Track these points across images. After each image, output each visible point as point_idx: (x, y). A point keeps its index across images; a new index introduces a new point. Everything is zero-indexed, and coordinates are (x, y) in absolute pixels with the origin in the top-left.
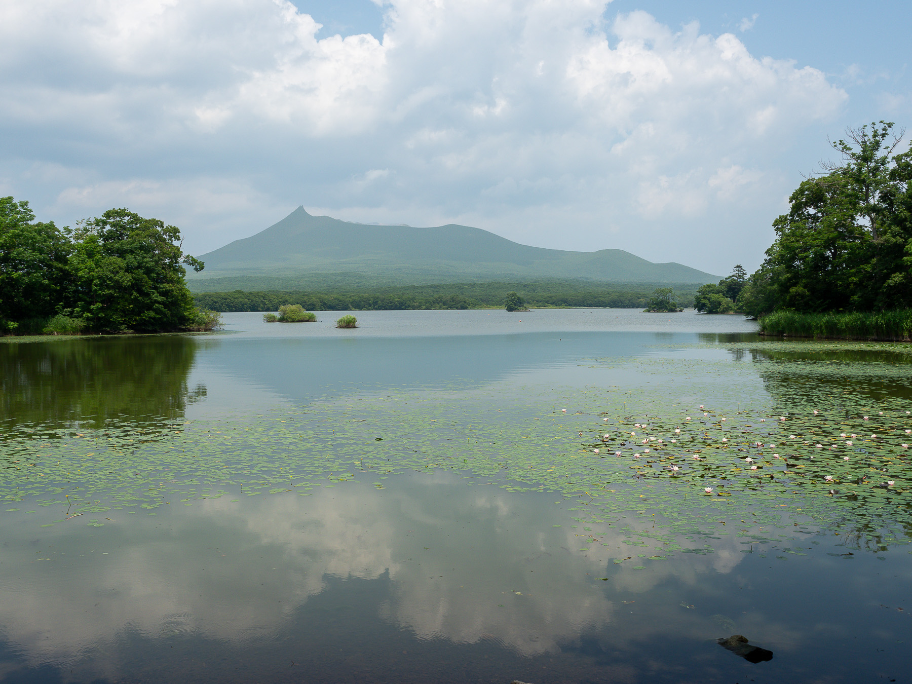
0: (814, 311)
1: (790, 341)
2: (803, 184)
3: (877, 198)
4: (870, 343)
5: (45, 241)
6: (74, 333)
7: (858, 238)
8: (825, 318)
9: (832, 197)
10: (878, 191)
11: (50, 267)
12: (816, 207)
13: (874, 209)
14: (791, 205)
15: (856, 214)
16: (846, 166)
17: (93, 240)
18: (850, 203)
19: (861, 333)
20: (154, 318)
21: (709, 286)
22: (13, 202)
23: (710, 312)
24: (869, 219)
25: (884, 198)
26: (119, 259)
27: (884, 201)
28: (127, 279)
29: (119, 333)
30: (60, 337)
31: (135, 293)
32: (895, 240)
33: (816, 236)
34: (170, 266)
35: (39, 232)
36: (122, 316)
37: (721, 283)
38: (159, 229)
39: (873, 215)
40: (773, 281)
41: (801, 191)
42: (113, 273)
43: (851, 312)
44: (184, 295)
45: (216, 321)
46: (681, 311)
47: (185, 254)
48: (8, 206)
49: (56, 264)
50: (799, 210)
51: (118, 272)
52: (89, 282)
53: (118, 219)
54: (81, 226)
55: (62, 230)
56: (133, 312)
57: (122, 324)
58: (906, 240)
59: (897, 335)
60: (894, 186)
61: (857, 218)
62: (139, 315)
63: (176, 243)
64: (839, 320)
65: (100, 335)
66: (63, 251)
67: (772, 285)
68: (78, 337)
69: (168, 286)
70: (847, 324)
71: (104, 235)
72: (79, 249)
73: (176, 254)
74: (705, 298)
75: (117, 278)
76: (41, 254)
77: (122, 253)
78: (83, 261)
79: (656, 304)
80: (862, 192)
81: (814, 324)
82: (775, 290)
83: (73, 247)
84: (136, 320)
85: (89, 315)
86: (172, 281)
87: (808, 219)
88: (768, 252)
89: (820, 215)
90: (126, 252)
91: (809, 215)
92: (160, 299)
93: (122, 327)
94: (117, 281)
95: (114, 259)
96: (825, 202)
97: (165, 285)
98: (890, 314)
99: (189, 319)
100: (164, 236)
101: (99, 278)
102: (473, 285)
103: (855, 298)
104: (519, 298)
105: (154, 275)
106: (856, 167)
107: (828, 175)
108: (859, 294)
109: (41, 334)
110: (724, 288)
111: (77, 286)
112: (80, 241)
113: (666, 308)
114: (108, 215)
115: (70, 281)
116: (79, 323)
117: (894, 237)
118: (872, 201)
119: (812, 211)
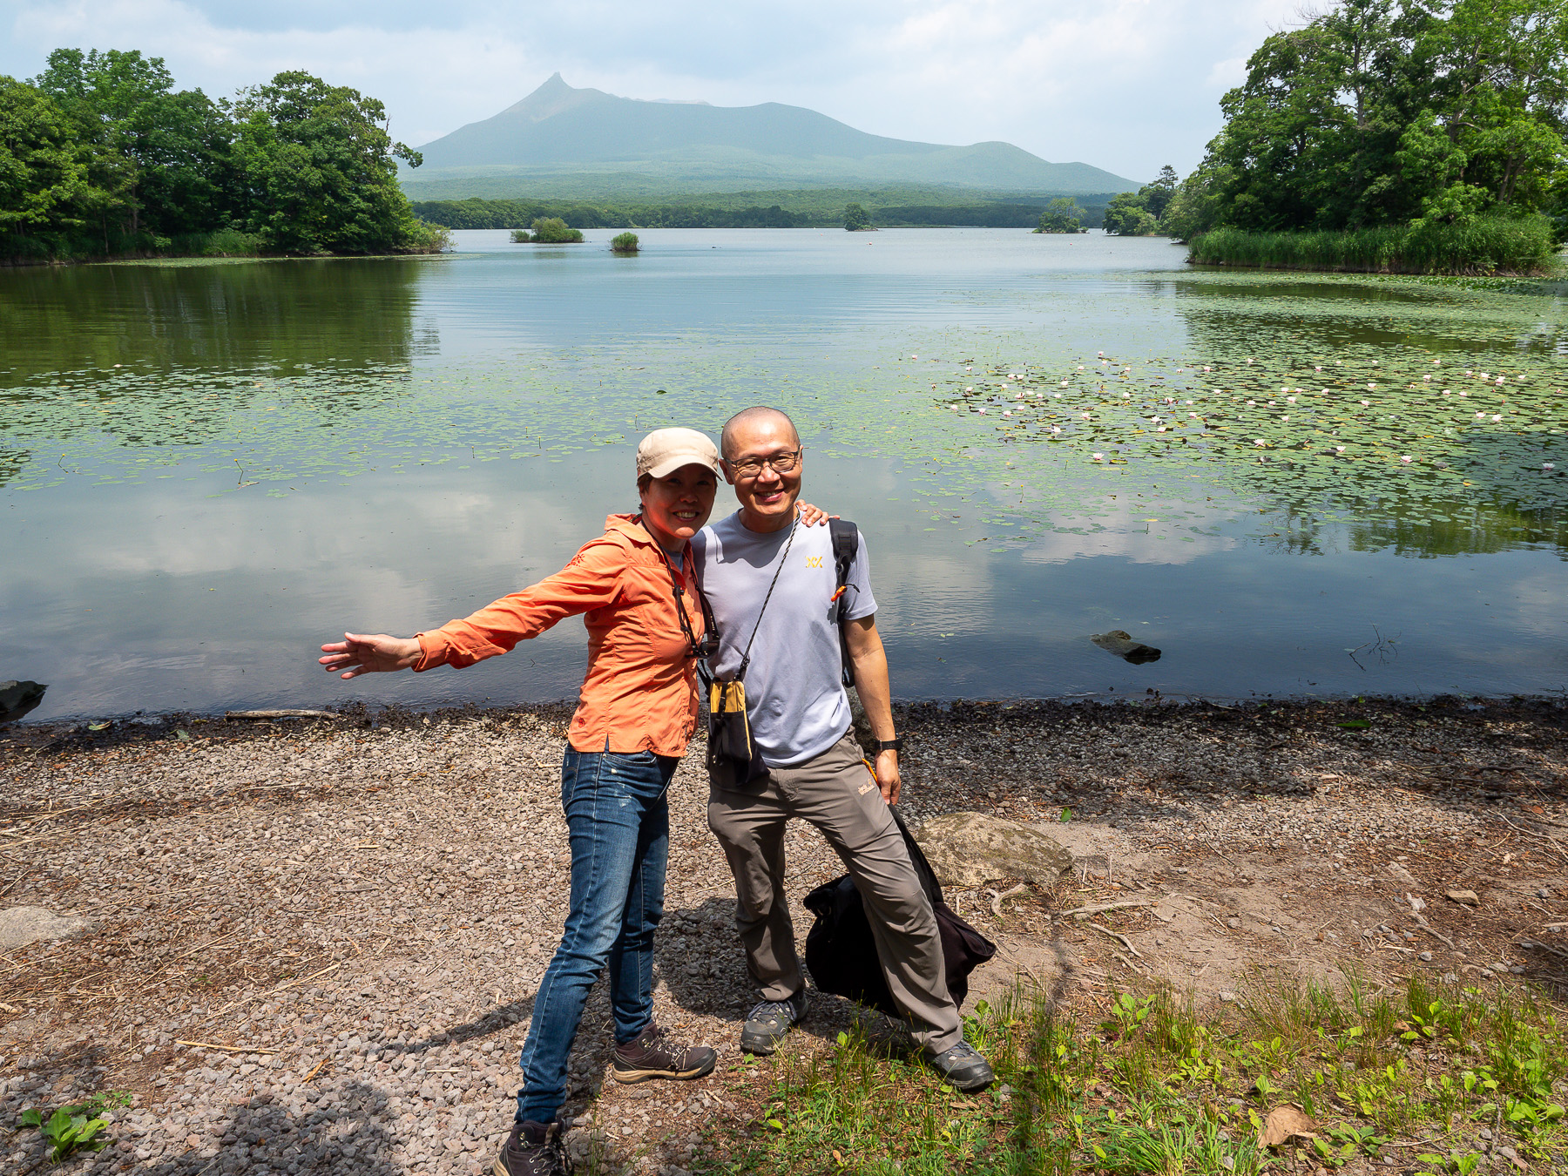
0: (1265, 230)
1: (1228, 271)
2: (1268, 41)
3: (1369, 63)
4: (1335, 275)
5: (194, 119)
6: (251, 255)
7: (1337, 123)
8: (1279, 237)
9: (1307, 62)
10: (1373, 52)
11: (206, 158)
12: (1283, 76)
13: (1364, 80)
14: (1248, 73)
15: (1338, 87)
16: (1331, 14)
17: (261, 119)
18: (1332, 70)
19: (1324, 261)
20: (358, 234)
21: (1126, 196)
22: (142, 58)
23: (1124, 233)
24: (1355, 95)
25: (1379, 63)
26: (302, 148)
27: (1378, 69)
28: (315, 176)
29: (312, 255)
30: (231, 260)
31: (329, 198)
32: (1388, 126)
33: (1280, 120)
34: (375, 158)
35: (184, 105)
36: (313, 231)
37: (1141, 193)
38: (354, 103)
39: (1361, 89)
40: (1213, 188)
41: (1263, 53)
42: (295, 168)
43: (1315, 231)
44: (396, 202)
45: (445, 240)
46: (1084, 232)
47: (395, 141)
48: (135, 65)
49: (212, 154)
50: (1259, 81)
51: (301, 167)
52: (263, 180)
53: (295, 87)
54: (244, 98)
55: (217, 103)
56: (328, 225)
57: (315, 242)
58: (1404, 126)
59: (1372, 264)
60: (1396, 44)
61: (1339, 93)
62: (337, 229)
63: (380, 124)
64: (1297, 242)
65: (287, 258)
66: (221, 134)
67: (1211, 194)
68: (256, 260)
69: (376, 189)
70: (1307, 248)
71: (277, 111)
72: (244, 131)
73: (381, 142)
74: (1118, 213)
75: (301, 174)
76: (190, 139)
77: (305, 140)
78: (251, 150)
79: (1052, 221)
80: (1350, 54)
81: (1261, 246)
82: (1214, 201)
83: (235, 129)
84: (333, 237)
85: (269, 229)
86: (379, 182)
87: (1270, 94)
88: (1210, 146)
89: (1287, 88)
90: (311, 138)
91: (1272, 88)
92: (363, 205)
93: (316, 247)
94: (302, 180)
95: (295, 146)
96: (1296, 68)
97: (370, 186)
98: (1367, 234)
99: (406, 236)
100: (363, 114)
101: (276, 174)
102: (800, 193)
103: (1323, 210)
104: (863, 212)
105: (352, 171)
106: (1345, 14)
107: (1304, 28)
108: (1329, 206)
109: (203, 256)
110: (1145, 198)
111: (246, 186)
112: (244, 120)
113: (1064, 227)
114: (281, 79)
115: (236, 178)
116: (257, 241)
117: (1386, 121)
118: (1362, 68)
119: (1277, 82)
